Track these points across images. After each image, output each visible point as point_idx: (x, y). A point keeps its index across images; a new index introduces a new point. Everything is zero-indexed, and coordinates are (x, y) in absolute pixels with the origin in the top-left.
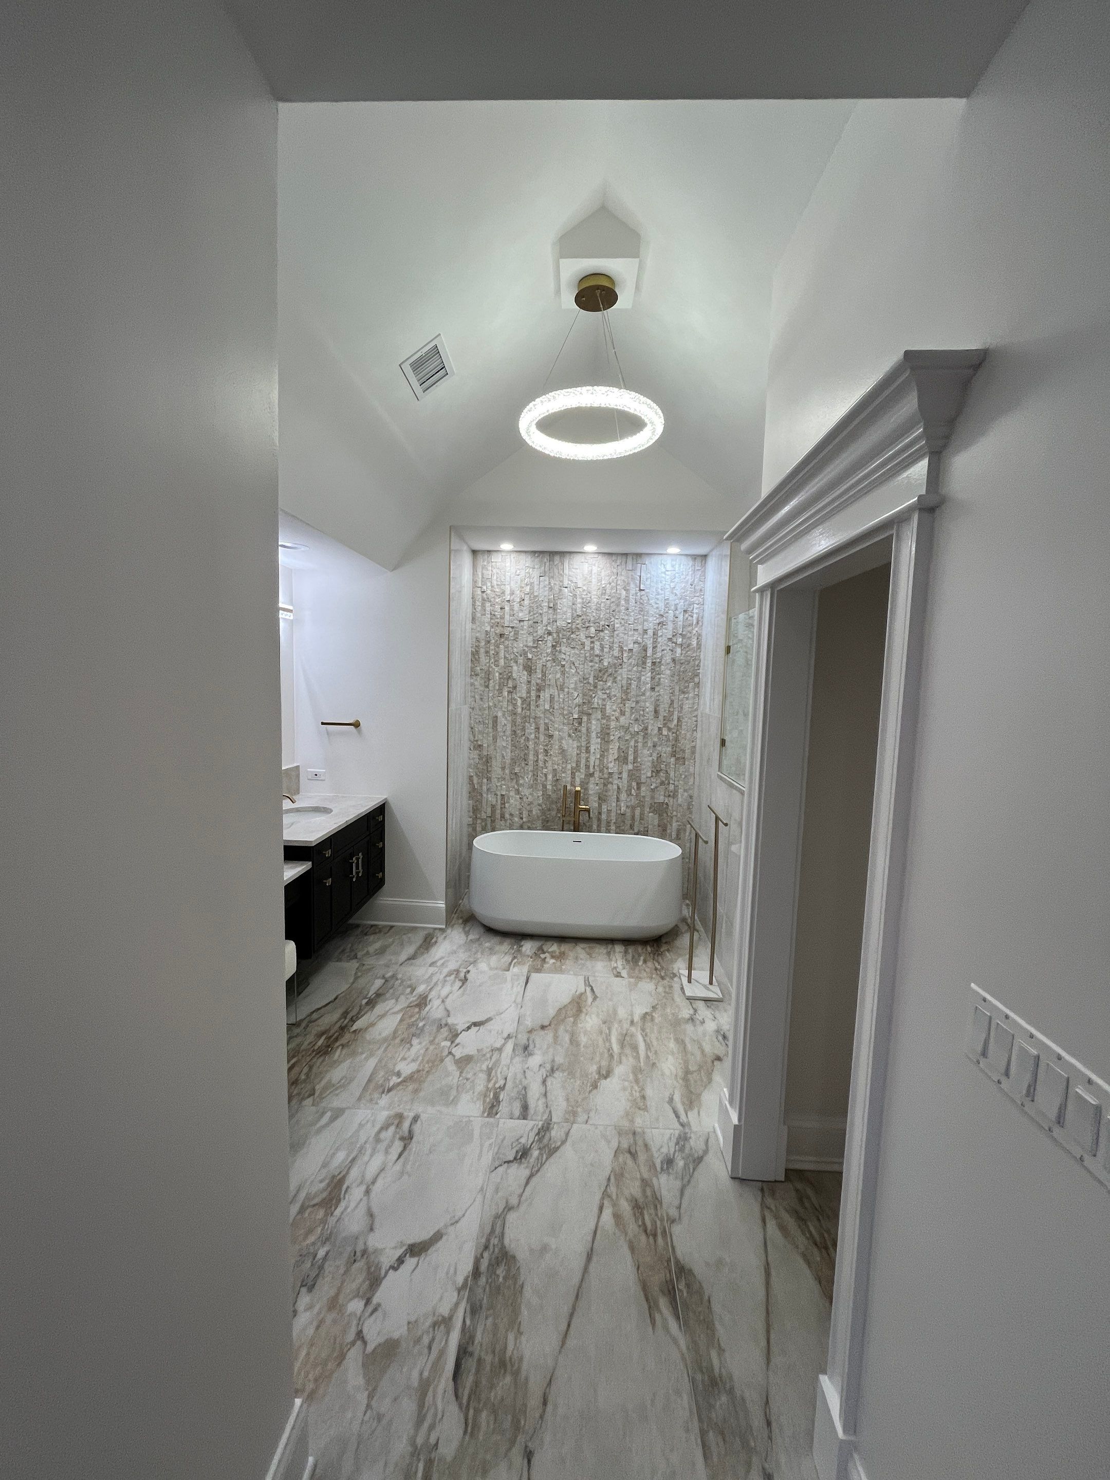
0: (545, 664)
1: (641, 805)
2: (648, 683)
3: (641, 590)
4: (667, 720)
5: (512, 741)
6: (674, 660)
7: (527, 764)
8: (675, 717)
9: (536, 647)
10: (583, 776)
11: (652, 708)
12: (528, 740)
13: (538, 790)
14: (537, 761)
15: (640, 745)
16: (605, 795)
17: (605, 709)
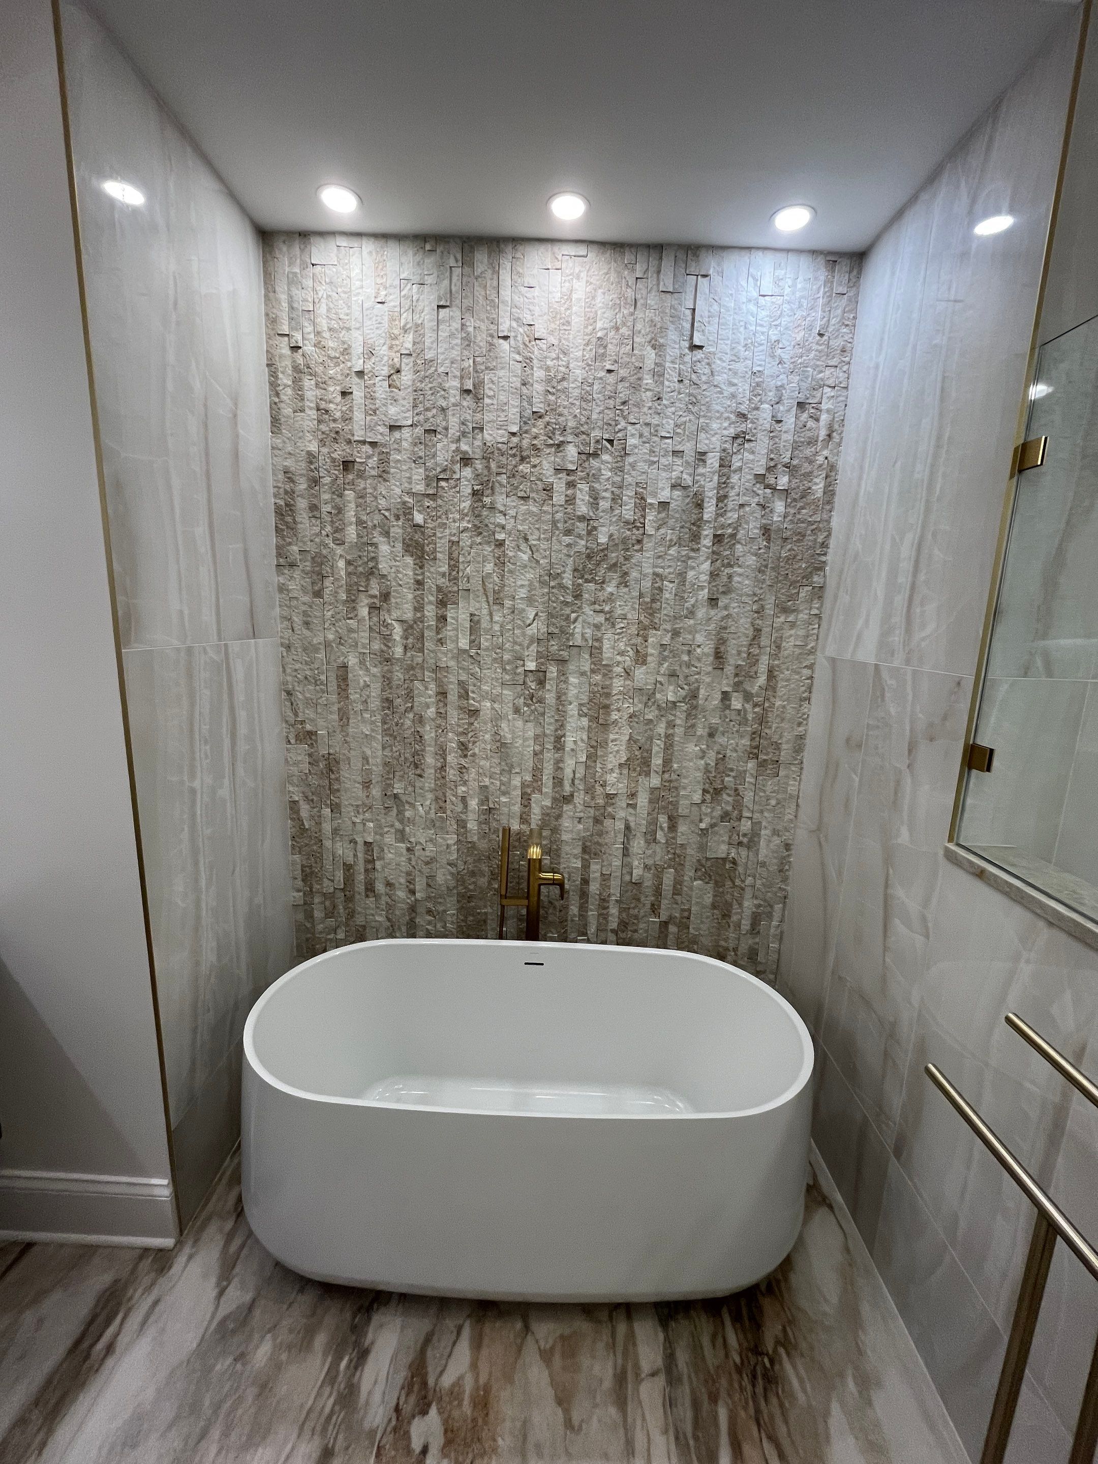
0: (455, 539)
1: (677, 861)
2: (702, 588)
3: (694, 347)
4: (743, 676)
5: (384, 722)
6: (766, 531)
7: (420, 776)
8: (763, 668)
9: (433, 497)
10: (548, 803)
11: (708, 648)
12: (420, 720)
13: (447, 833)
14: (443, 768)
15: (679, 731)
16: (598, 843)
17: (600, 648)
